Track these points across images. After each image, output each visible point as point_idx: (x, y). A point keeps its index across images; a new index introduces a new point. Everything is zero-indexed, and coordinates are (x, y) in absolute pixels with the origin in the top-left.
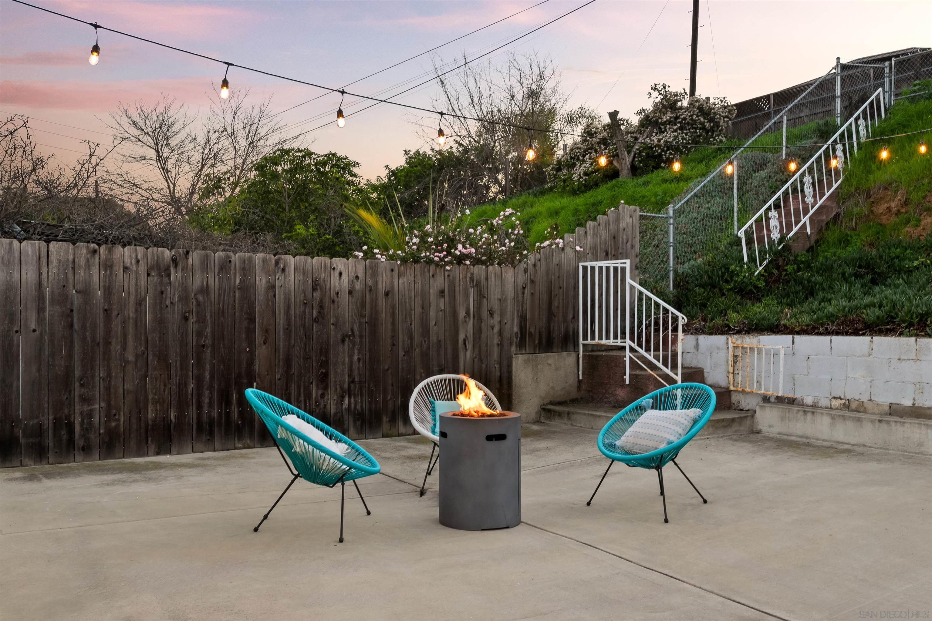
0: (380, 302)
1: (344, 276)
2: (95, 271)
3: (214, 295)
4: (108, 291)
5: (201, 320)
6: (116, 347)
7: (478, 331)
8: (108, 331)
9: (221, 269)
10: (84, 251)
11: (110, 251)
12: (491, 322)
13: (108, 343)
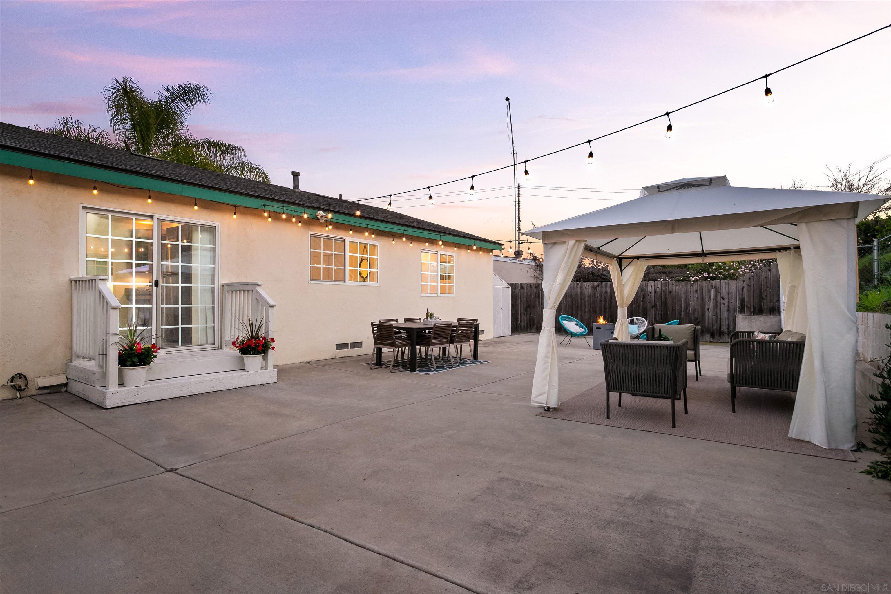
0: (667, 295)
1: (653, 288)
2: (578, 289)
7: (716, 306)
10: (576, 284)
11: (582, 283)
12: (723, 302)
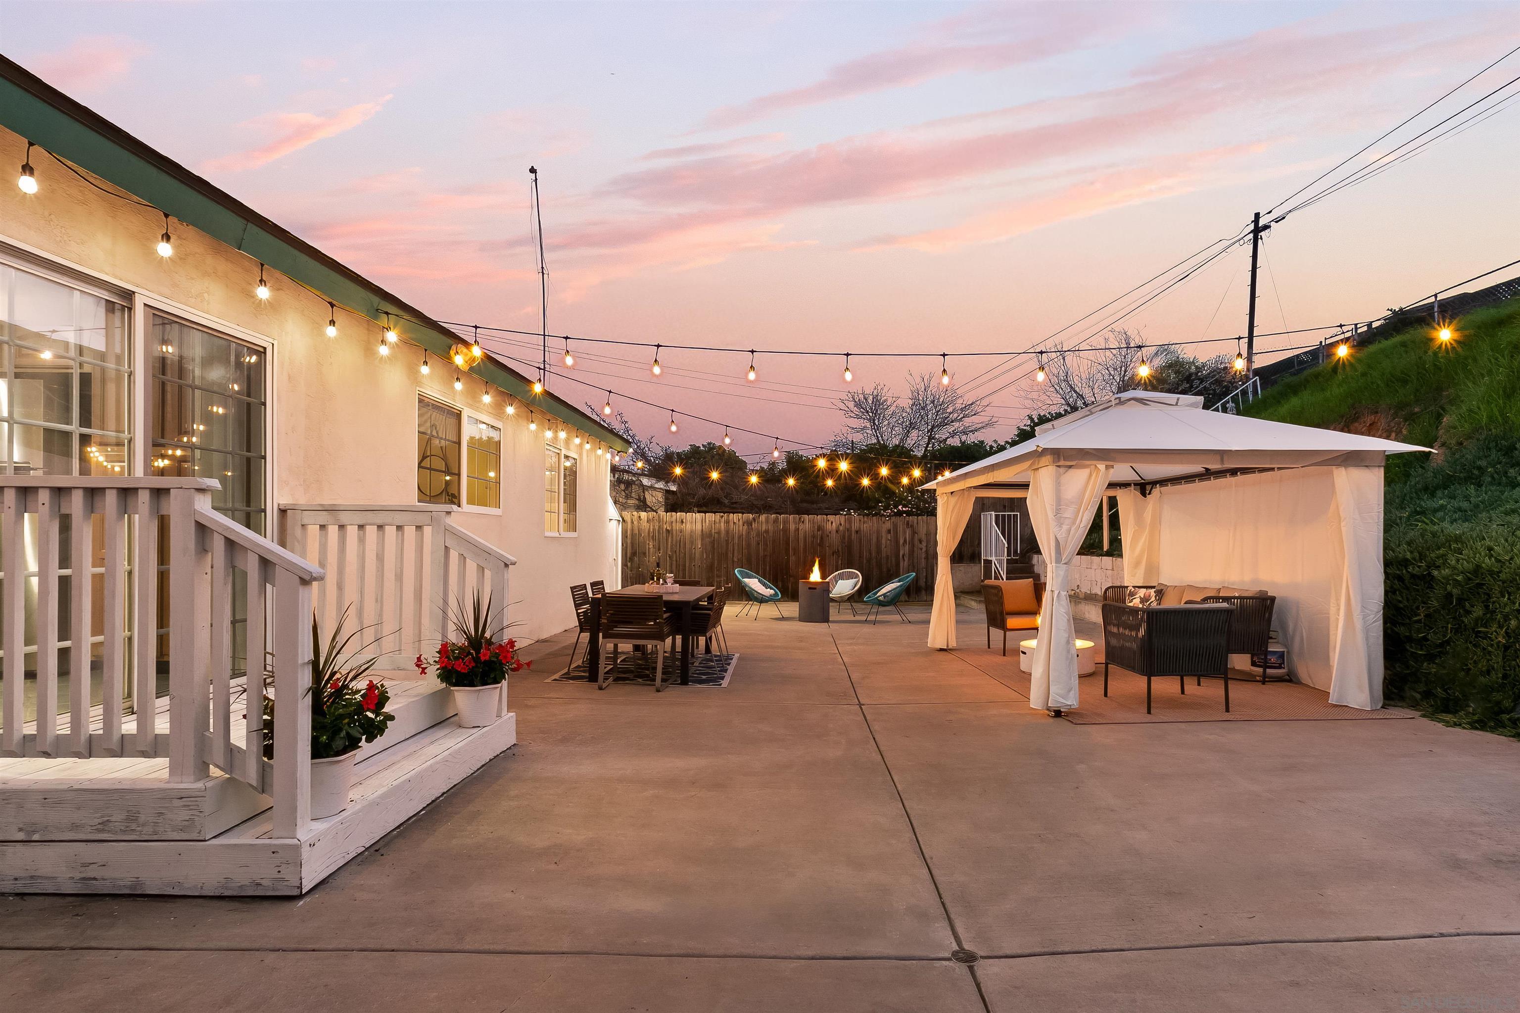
1: (834, 524)
2: (722, 524)
3: (771, 534)
4: (727, 532)
5: (766, 544)
6: (730, 555)
7: (912, 552)
8: (727, 548)
9: (774, 522)
12: (920, 546)
13: (727, 554)
